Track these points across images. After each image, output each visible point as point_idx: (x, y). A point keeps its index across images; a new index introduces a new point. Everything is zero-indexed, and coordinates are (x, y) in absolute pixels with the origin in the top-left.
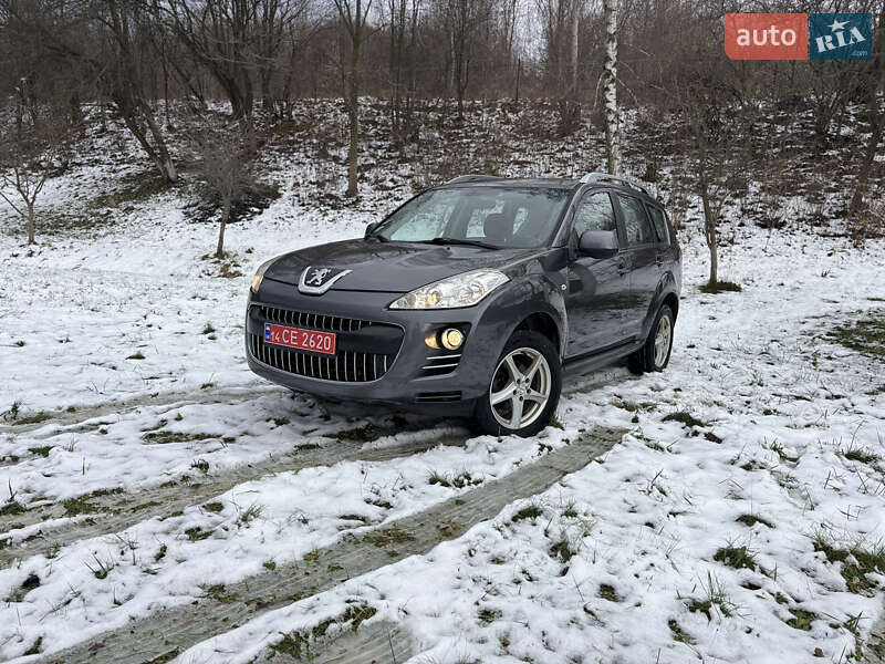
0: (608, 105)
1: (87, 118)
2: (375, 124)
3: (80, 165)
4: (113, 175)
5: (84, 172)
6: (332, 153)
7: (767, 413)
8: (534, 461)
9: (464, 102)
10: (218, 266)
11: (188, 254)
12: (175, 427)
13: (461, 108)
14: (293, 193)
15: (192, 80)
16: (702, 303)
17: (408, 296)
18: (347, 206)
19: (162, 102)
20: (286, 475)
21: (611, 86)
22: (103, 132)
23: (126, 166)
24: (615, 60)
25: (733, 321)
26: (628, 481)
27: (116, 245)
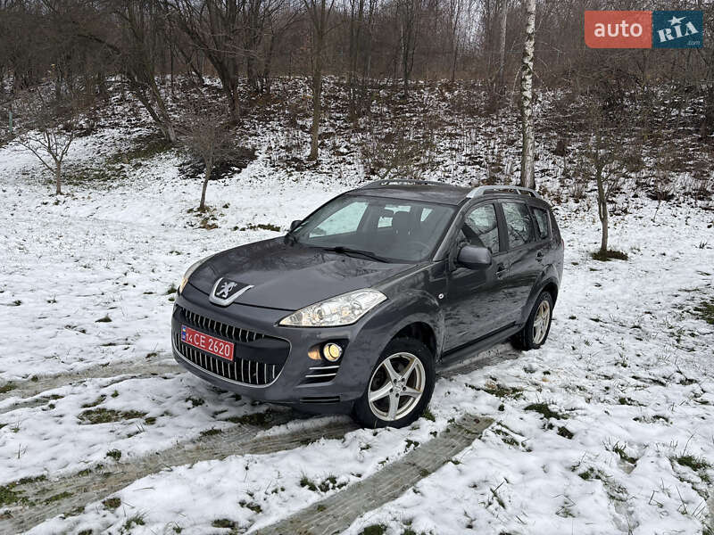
0: (525, 93)
1: (111, 89)
2: (336, 98)
3: (103, 127)
4: (128, 136)
5: (106, 133)
6: (300, 122)
7: (622, 401)
8: (399, 458)
9: (409, 82)
10: (200, 219)
11: (177, 207)
12: (110, 404)
13: (406, 87)
14: (266, 156)
15: (193, 59)
16: (592, 270)
17: (297, 313)
18: (308, 168)
19: (169, 77)
20: (182, 470)
21: (528, 77)
22: (121, 101)
23: (138, 129)
24: (532, 55)
25: (616, 289)
26: (475, 486)
27: (124, 197)
